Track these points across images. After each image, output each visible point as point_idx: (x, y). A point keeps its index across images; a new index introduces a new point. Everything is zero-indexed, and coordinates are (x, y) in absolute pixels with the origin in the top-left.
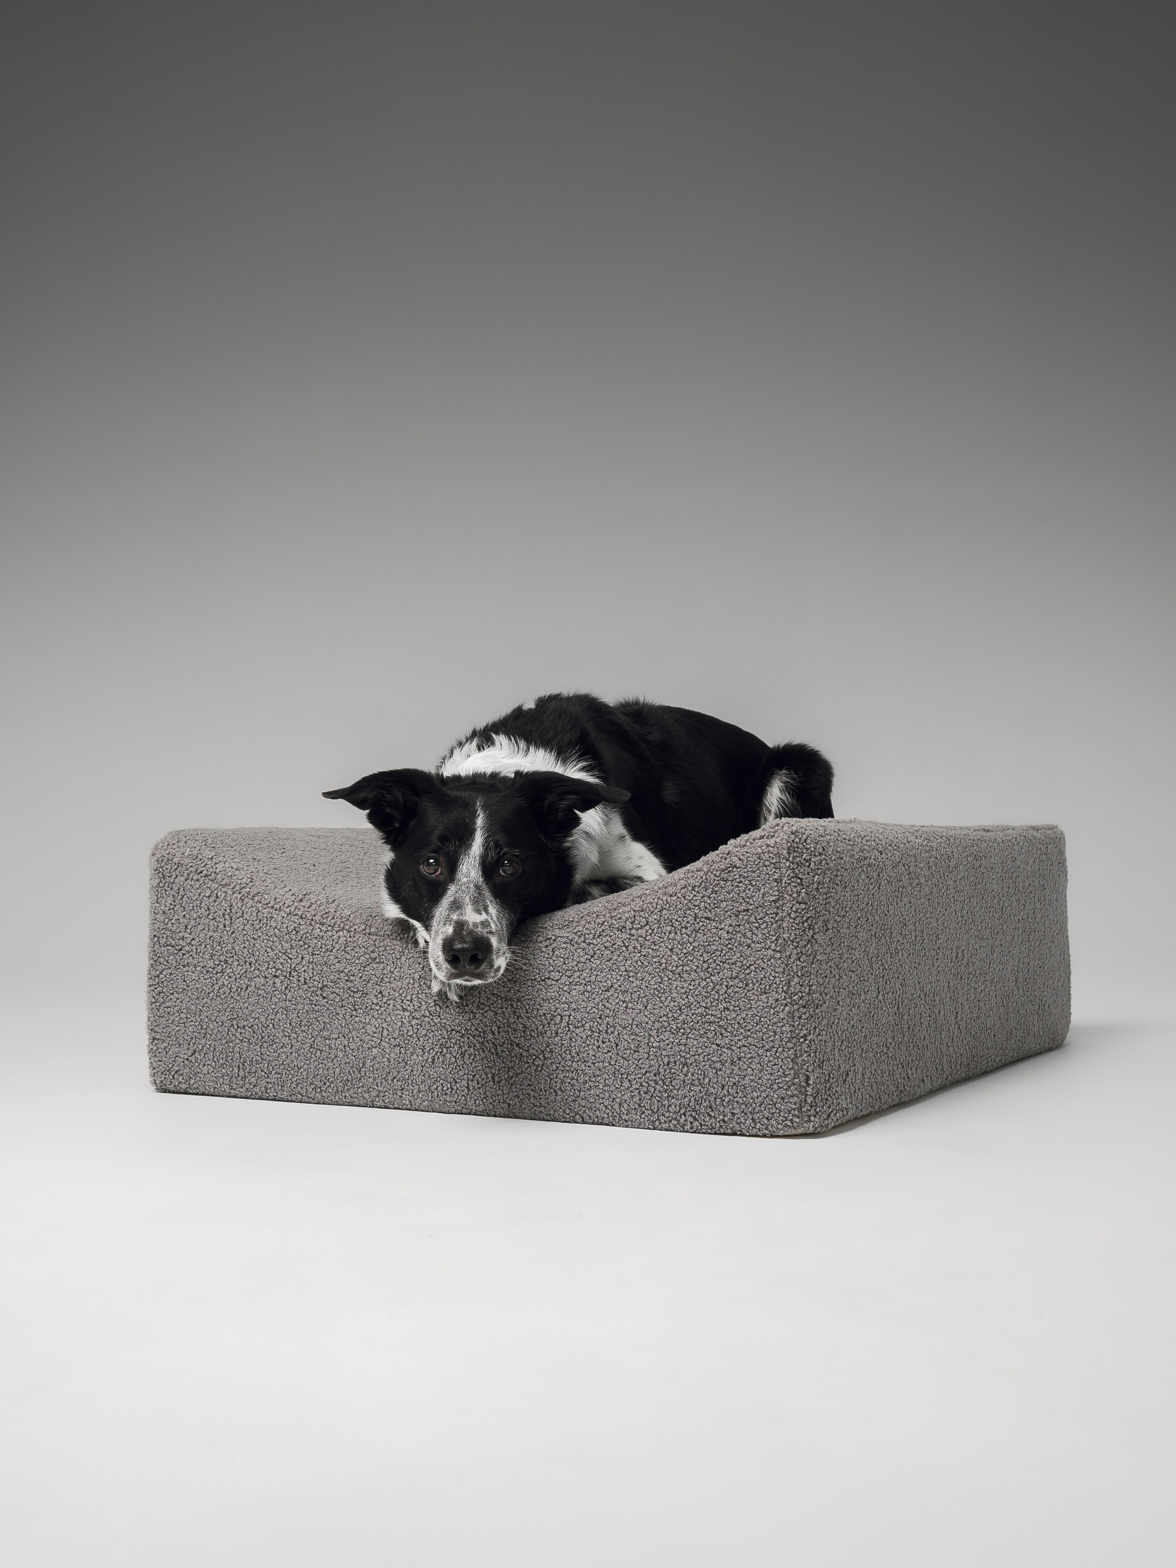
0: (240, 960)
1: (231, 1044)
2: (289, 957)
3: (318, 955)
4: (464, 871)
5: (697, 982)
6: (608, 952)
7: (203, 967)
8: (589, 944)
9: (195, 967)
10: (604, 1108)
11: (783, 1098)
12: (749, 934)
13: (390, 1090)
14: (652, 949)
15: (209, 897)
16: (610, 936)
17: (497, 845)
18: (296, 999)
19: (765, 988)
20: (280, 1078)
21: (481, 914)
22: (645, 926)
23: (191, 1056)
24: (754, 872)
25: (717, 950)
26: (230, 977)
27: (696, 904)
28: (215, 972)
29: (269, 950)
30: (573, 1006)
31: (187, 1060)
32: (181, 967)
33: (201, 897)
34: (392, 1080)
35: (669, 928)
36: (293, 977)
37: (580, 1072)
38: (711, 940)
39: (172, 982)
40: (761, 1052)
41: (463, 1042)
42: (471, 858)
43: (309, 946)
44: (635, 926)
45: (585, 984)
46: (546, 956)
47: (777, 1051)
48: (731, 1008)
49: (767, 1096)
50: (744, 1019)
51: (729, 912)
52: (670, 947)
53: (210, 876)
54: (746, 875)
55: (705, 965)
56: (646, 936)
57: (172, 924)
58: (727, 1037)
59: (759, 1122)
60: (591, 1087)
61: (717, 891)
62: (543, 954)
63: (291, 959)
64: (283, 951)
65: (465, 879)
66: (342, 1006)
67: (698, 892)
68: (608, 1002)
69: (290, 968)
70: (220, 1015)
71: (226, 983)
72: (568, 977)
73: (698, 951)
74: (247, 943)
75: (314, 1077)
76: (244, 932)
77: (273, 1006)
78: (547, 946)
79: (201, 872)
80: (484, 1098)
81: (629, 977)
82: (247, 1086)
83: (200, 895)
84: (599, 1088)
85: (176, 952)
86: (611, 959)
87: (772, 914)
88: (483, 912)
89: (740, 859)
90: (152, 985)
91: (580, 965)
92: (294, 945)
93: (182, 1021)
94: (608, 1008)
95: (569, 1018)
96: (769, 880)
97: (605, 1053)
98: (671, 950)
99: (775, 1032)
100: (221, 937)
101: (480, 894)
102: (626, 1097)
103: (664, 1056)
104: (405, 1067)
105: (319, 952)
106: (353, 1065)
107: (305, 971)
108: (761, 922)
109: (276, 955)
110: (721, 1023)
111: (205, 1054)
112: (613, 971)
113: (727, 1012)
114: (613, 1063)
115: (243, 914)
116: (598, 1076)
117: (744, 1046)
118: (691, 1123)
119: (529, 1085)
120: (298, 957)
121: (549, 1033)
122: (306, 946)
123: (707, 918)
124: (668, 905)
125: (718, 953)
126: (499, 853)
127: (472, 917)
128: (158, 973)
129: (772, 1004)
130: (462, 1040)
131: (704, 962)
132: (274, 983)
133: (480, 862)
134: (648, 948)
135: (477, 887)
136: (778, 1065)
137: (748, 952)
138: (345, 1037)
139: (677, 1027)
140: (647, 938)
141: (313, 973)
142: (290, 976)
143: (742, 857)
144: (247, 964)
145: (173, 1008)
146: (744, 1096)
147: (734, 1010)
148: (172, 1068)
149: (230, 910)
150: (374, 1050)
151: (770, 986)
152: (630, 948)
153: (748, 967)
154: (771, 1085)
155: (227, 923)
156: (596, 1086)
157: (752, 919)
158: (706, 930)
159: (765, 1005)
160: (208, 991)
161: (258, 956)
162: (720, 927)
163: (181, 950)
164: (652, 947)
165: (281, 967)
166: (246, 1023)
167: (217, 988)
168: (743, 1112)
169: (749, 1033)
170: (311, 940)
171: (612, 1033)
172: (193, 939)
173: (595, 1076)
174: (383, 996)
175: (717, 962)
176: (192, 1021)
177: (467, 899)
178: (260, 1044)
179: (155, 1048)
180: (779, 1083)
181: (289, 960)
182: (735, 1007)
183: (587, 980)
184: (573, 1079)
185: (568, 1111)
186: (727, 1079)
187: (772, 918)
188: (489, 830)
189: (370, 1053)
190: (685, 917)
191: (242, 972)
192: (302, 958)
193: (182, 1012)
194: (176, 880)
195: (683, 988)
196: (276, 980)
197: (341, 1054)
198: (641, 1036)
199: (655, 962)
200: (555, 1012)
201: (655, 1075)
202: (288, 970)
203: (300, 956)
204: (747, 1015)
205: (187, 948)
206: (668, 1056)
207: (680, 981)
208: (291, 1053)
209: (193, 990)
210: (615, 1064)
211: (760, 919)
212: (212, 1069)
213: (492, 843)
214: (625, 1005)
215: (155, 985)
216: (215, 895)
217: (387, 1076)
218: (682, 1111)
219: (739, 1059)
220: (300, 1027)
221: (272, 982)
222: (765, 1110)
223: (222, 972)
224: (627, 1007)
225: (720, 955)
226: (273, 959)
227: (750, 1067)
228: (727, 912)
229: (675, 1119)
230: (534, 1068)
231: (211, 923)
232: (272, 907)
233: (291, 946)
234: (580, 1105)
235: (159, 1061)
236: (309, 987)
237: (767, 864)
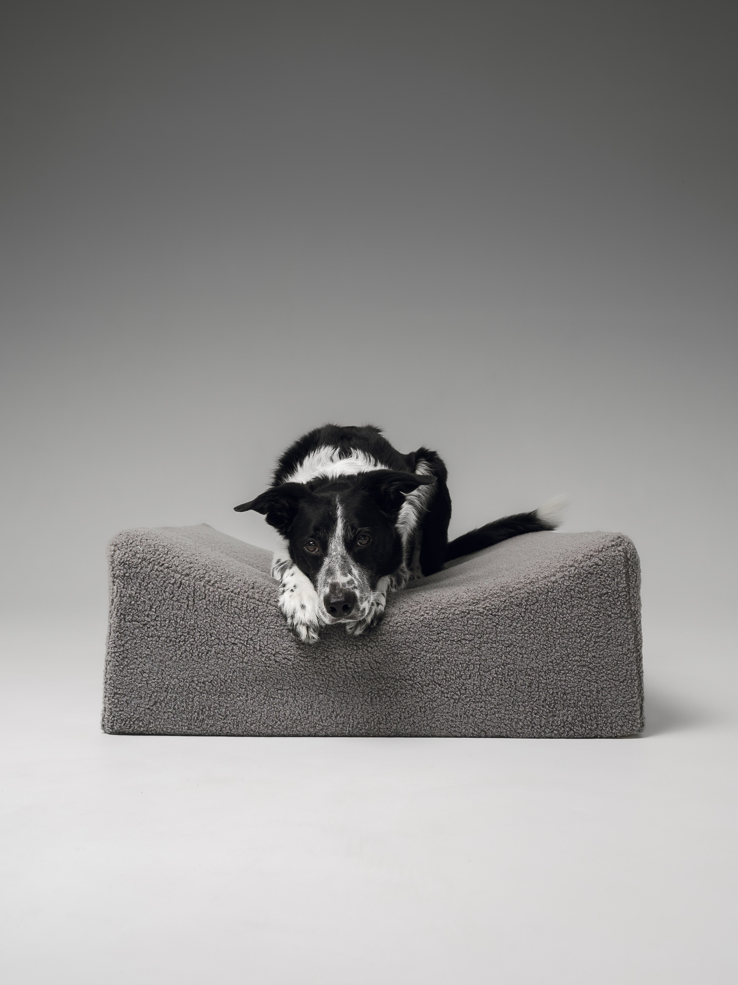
0: (202, 632)
1: (190, 695)
2: (246, 630)
3: (272, 628)
4: (333, 547)
5: (574, 639)
6: (510, 621)
7: (166, 638)
8: (495, 615)
9: (159, 637)
10: (504, 726)
11: (631, 712)
12: (609, 608)
14: (542, 618)
15: (173, 584)
16: (511, 610)
17: (353, 528)
18: (251, 661)
19: (621, 642)
20: (236, 719)
21: (347, 576)
22: (535, 603)
23: (152, 706)
24: (610, 568)
25: (587, 619)
26: (192, 645)
27: (572, 588)
28: (177, 641)
29: (229, 624)
30: (483, 658)
31: (148, 709)
32: (146, 638)
33: (165, 584)
34: (336, 717)
35: (554, 604)
36: (250, 645)
37: (487, 702)
38: (584, 612)
39: (137, 649)
40: (617, 683)
41: (397, 685)
42: (336, 538)
43: (265, 622)
44: (529, 603)
45: (492, 643)
46: (463, 624)
47: (627, 682)
48: (597, 656)
49: (621, 712)
50: (606, 662)
51: (595, 595)
52: (554, 617)
53: (171, 567)
54: (605, 570)
55: (580, 628)
56: (537, 610)
57: (138, 605)
58: (594, 675)
59: (615, 729)
60: (495, 712)
61: (586, 580)
62: (460, 623)
63: (248, 631)
64: (242, 625)
65: (334, 553)
67: (573, 581)
68: (509, 654)
69: (248, 638)
70: (181, 673)
71: (188, 649)
72: (479, 638)
73: (574, 619)
74: (209, 619)
75: (267, 718)
76: (207, 611)
77: (231, 667)
78: (462, 617)
79: (163, 564)
80: (412, 724)
81: (525, 637)
82: (205, 726)
83: (164, 582)
84: (501, 713)
85: (141, 626)
86: (512, 625)
87: (623, 596)
88: (349, 574)
89: (601, 560)
90: (117, 652)
91: (488, 630)
92: (252, 621)
93: (144, 679)
94: (509, 658)
95: (480, 666)
96: (620, 573)
97: (507, 689)
98: (555, 619)
99: (627, 670)
100: (184, 614)
101: (345, 562)
102: (521, 717)
103: (550, 689)
104: (346, 707)
105: (273, 627)
106: (302, 708)
107: (260, 641)
108: (616, 600)
109: (235, 628)
110: (590, 666)
111: (166, 704)
112: (512, 633)
113: (594, 659)
114: (512, 695)
115: (205, 597)
116: (501, 704)
117: (606, 680)
118: (568, 732)
119: (448, 713)
120: (255, 629)
121: (464, 677)
122: (263, 621)
123: (580, 598)
124: (552, 589)
125: (589, 621)
126: (355, 532)
127: (341, 579)
128: (123, 642)
129: (625, 652)
130: (396, 684)
131: (579, 626)
132: (233, 649)
133: (343, 540)
134: (538, 618)
135: (342, 557)
136: (628, 691)
137: (609, 620)
138: (295, 688)
139: (559, 669)
140: (538, 611)
141: (267, 642)
142: (247, 644)
143: (602, 559)
144: (208, 634)
145: (137, 670)
146: (605, 713)
147: (599, 658)
148: (133, 715)
149: (194, 593)
150: (320, 696)
151: (624, 640)
152: (526, 618)
153: (609, 629)
154: (623, 704)
155: (191, 603)
156: (499, 712)
157: (611, 599)
158: (579, 606)
159: (621, 653)
160: (171, 655)
161: (219, 628)
162: (589, 604)
163: (146, 624)
164: (542, 617)
165: (239, 637)
166: (205, 679)
167: (180, 653)
168: (604, 723)
169: (609, 672)
170: (268, 617)
171: (512, 675)
172: (157, 616)
173: (498, 705)
175: (588, 626)
176: (154, 679)
177: (337, 567)
178: (219, 694)
179: (116, 701)
180: (629, 702)
181: (247, 632)
182: (600, 655)
183: (493, 640)
184: (481, 707)
185: (476, 729)
186: (593, 702)
187: (623, 598)
188: (346, 516)
189: (317, 698)
190: (564, 597)
191: (204, 641)
192: (258, 631)
193: (145, 672)
194: (142, 571)
195: (563, 643)
196: (235, 647)
197: (291, 700)
198: (533, 676)
199: (544, 627)
200: (469, 662)
201: (543, 702)
202: (246, 639)
203: (257, 629)
204: (608, 660)
205: (152, 623)
206: (553, 689)
207: (562, 639)
208: (247, 701)
209: (156, 655)
210: (514, 696)
211: (616, 598)
212: (172, 715)
213: (349, 527)
214: (521, 656)
215: (120, 652)
216: (179, 582)
217: (331, 714)
218: (562, 725)
219: (602, 689)
220: (256, 681)
221: (231, 648)
222: (619, 720)
223: (184, 641)
224: (522, 657)
225: (590, 622)
226: (233, 630)
227: (610, 694)
228: (593, 594)
229: (556, 730)
230: (452, 701)
231: (175, 604)
232: (232, 592)
233: (250, 621)
234: (486, 725)
235: (120, 711)
236: (263, 653)
237: (619, 562)
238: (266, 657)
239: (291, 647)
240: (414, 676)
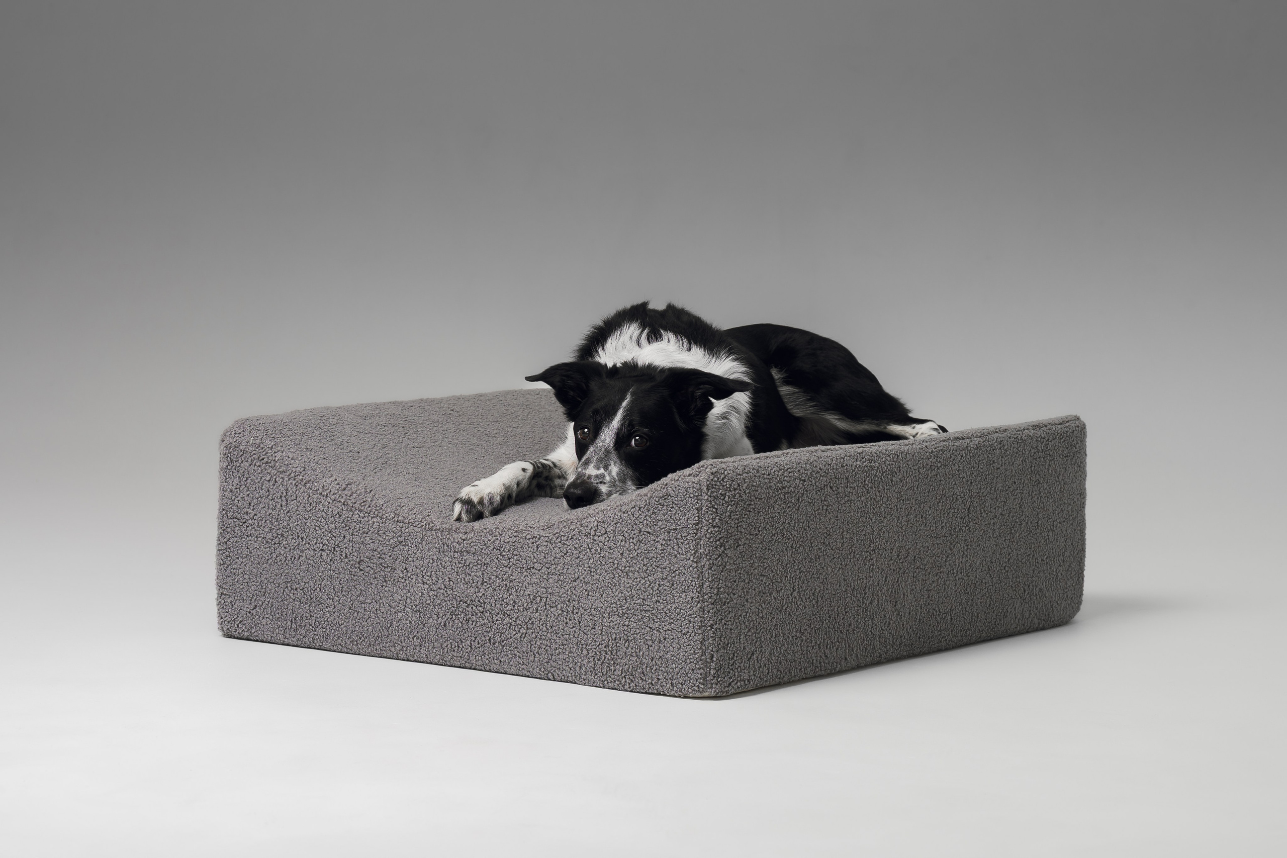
0: (294, 535)
1: (285, 602)
2: (333, 535)
3: (357, 535)
4: (603, 438)
5: (638, 580)
6: (577, 552)
7: (263, 538)
8: (564, 544)
9: (257, 537)
10: (569, 669)
11: (693, 670)
12: (676, 547)
13: (411, 645)
14: (609, 552)
15: (269, 481)
16: (579, 540)
17: (631, 424)
18: (339, 569)
19: (685, 588)
20: (325, 632)
21: (599, 469)
22: (604, 534)
23: (253, 610)
24: (682, 501)
25: (653, 557)
26: (285, 548)
27: (641, 521)
28: (273, 543)
29: (317, 528)
30: (550, 590)
31: (250, 612)
32: (245, 537)
33: (262, 481)
34: (413, 638)
35: (621, 538)
36: (337, 551)
37: (553, 641)
38: (650, 549)
39: (238, 548)
40: (679, 635)
41: (468, 611)
42: (610, 429)
43: (350, 528)
44: (597, 534)
45: (559, 575)
46: (532, 550)
47: (690, 635)
48: (661, 601)
49: (682, 668)
50: (669, 610)
51: (663, 530)
52: (621, 552)
53: (270, 463)
54: (677, 502)
55: (645, 568)
56: (605, 542)
57: (238, 501)
58: (657, 622)
59: (676, 686)
60: (560, 653)
61: (656, 512)
62: (530, 549)
63: (335, 537)
64: (329, 531)
65: (601, 444)
66: (375, 578)
67: (643, 512)
68: (575, 589)
69: (334, 544)
70: (277, 578)
71: (282, 553)
72: (547, 568)
73: (641, 557)
74: (300, 521)
75: (352, 633)
76: (298, 512)
77: (320, 574)
78: (533, 543)
79: (263, 459)
80: (483, 655)
81: (591, 572)
82: (298, 636)
83: (261, 478)
84: (565, 654)
85: (241, 524)
86: (579, 557)
87: (693, 534)
88: (602, 469)
89: (674, 491)
90: (221, 550)
91: (556, 560)
92: (338, 526)
93: (245, 581)
94: (575, 595)
95: (546, 599)
96: (692, 508)
97: (571, 628)
98: (622, 554)
99: (689, 621)
100: (278, 515)
101: (606, 456)
102: (584, 662)
103: (613, 633)
104: (423, 628)
105: (357, 533)
106: (383, 625)
107: (346, 548)
108: (685, 539)
109: (323, 533)
110: (653, 611)
111: (264, 609)
112: (580, 566)
113: (658, 604)
114: (576, 636)
115: (297, 497)
116: (565, 645)
117: (668, 630)
118: (629, 684)
119: (516, 648)
120: (340, 536)
121: (531, 609)
122: (347, 528)
123: (648, 532)
124: (621, 520)
125: (654, 559)
126: (632, 430)
127: (590, 471)
128: (226, 540)
129: (689, 601)
130: (467, 609)
131: (644, 565)
132: (321, 555)
133: (615, 433)
134: (606, 551)
135: (607, 450)
136: (691, 645)
137: (674, 561)
138: (377, 603)
139: (623, 612)
140: (605, 544)
141: (352, 550)
142: (334, 551)
143: (674, 489)
144: (300, 538)
145: (239, 570)
146: (666, 667)
147: (663, 603)
148: (236, 618)
149: (286, 493)
150: (399, 614)
151: (688, 587)
152: (593, 550)
153: (674, 572)
154: (685, 660)
155: (284, 504)
156: (564, 653)
157: (679, 536)
158: (647, 541)
159: (684, 601)
160: (267, 558)
161: (309, 533)
162: (656, 540)
163: (245, 522)
164: (608, 551)
165: (327, 543)
166: (298, 586)
167: (275, 556)
168: (665, 678)
169: (672, 621)
170: (351, 523)
171: (577, 613)
172: (256, 515)
173: (563, 645)
174: (407, 571)
175: (653, 566)
176: (254, 582)
178: (309, 603)
179: (223, 602)
180: (691, 659)
181: (333, 538)
182: (663, 600)
183: (561, 572)
184: (547, 646)
185: (543, 670)
186: (655, 653)
187: (693, 536)
188: (629, 410)
189: (397, 616)
190: (632, 530)
191: (295, 545)
192: (344, 537)
193: (246, 574)
194: (242, 465)
195: (628, 583)
196: (323, 553)
197: (373, 616)
198: (597, 617)
199: (610, 562)
200: (536, 594)
201: (605, 647)
202: (333, 546)
203: (343, 535)
204: (671, 607)
205: (250, 522)
206: (616, 633)
207: (627, 578)
208: (334, 612)
209: (255, 556)
210: (578, 637)
211: (685, 537)
212: (270, 622)
213: (627, 422)
214: (587, 593)
215: (224, 550)
216: (274, 480)
217: (409, 635)
218: (623, 675)
219: (665, 639)
220: (342, 592)
221: (319, 554)
222: (680, 678)
223: (279, 543)
224: (588, 595)
225: (655, 561)
226: (321, 536)
227: (672, 646)
228: (662, 529)
229: (618, 680)
230: (519, 635)
231: (271, 502)
232: (321, 494)
233: (336, 526)
234: (551, 666)
235: (226, 612)
236: (349, 561)
237: (692, 495)
238: (352, 565)
239: (374, 556)
240: (485, 603)
